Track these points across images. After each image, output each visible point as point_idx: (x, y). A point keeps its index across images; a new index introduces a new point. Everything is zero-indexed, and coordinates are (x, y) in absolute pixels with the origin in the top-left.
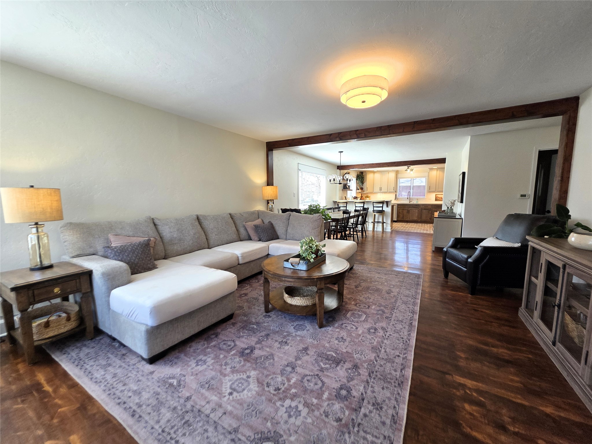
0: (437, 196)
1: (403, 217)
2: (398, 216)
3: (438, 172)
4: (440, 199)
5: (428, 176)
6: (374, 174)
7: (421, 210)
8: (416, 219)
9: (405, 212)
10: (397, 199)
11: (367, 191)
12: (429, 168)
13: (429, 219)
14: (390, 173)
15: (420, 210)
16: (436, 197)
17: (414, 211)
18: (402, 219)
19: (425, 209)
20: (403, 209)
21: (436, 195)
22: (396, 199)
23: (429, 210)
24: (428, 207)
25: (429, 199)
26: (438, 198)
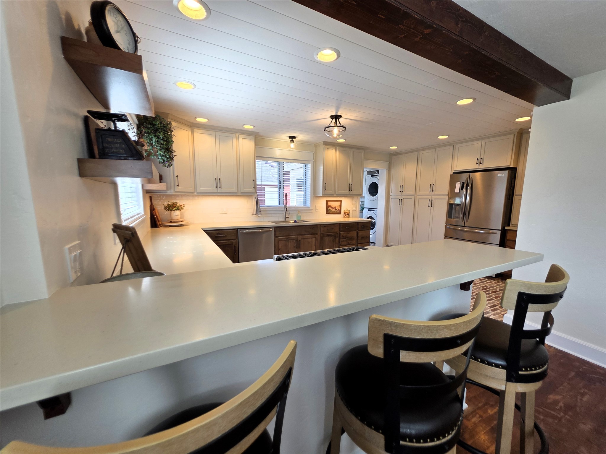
0: (330, 203)
6: (193, 132)
7: (322, 238)
9: (291, 246)
10: (262, 214)
12: (324, 142)
14: (240, 140)
15: (319, 238)
16: (327, 207)
17: (309, 242)
19: (328, 235)
20: (287, 240)
21: (327, 201)
22: (259, 213)
23: (335, 236)
25: (316, 210)
26: (331, 209)
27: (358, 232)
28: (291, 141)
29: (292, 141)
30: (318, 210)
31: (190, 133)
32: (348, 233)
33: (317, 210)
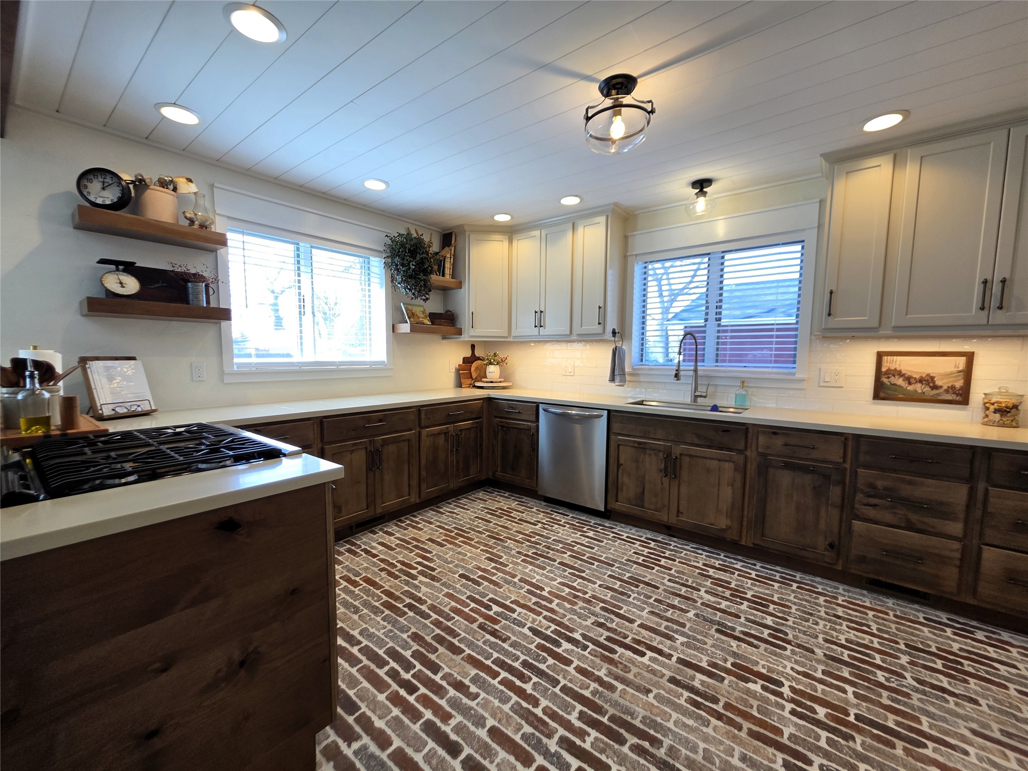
0: (889, 363)
1: (640, 500)
2: (611, 485)
3: (910, 173)
4: (919, 387)
5: (820, 226)
6: (511, 241)
7: (765, 466)
8: (723, 522)
9: (652, 466)
10: (623, 374)
11: (473, 332)
12: (826, 156)
13: (821, 543)
14: (580, 230)
15: (752, 468)
16: (881, 374)
17: (709, 471)
18: (636, 510)
19: (788, 466)
20: (641, 448)
21: (880, 356)
22: (617, 378)
23: (827, 477)
24: (815, 454)
25: (822, 384)
26: (900, 382)
27: (987, 490)
28: (696, 194)
29: (702, 193)
30: (828, 384)
31: (506, 243)
32: (910, 483)
33: (825, 384)
